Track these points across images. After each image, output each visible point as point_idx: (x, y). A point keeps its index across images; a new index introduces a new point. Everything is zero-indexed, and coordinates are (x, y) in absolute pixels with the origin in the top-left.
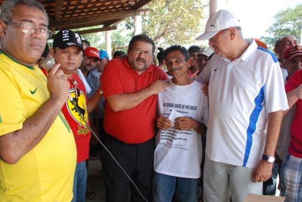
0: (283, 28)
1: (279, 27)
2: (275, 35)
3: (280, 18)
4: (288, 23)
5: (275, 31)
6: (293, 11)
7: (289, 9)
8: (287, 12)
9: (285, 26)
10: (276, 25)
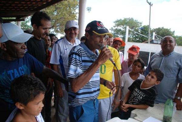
0: (118, 29)
1: (116, 27)
2: (114, 32)
3: (116, 24)
4: (120, 27)
5: (114, 30)
6: (122, 21)
7: (121, 20)
8: (120, 20)
9: (119, 28)
10: (115, 27)
